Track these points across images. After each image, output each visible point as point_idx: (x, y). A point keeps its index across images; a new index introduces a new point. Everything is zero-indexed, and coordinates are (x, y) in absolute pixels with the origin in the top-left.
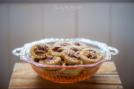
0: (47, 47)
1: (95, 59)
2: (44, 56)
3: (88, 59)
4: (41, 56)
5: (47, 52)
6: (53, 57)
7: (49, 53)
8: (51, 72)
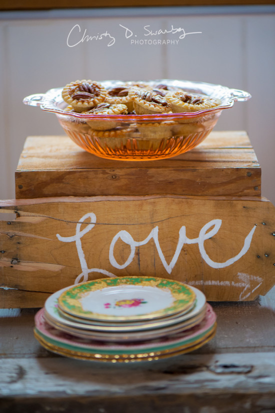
0: (97, 86)
1: (198, 104)
2: (92, 103)
3: (183, 104)
4: (86, 104)
5: (97, 95)
6: (110, 106)
7: (102, 97)
8: (107, 134)
